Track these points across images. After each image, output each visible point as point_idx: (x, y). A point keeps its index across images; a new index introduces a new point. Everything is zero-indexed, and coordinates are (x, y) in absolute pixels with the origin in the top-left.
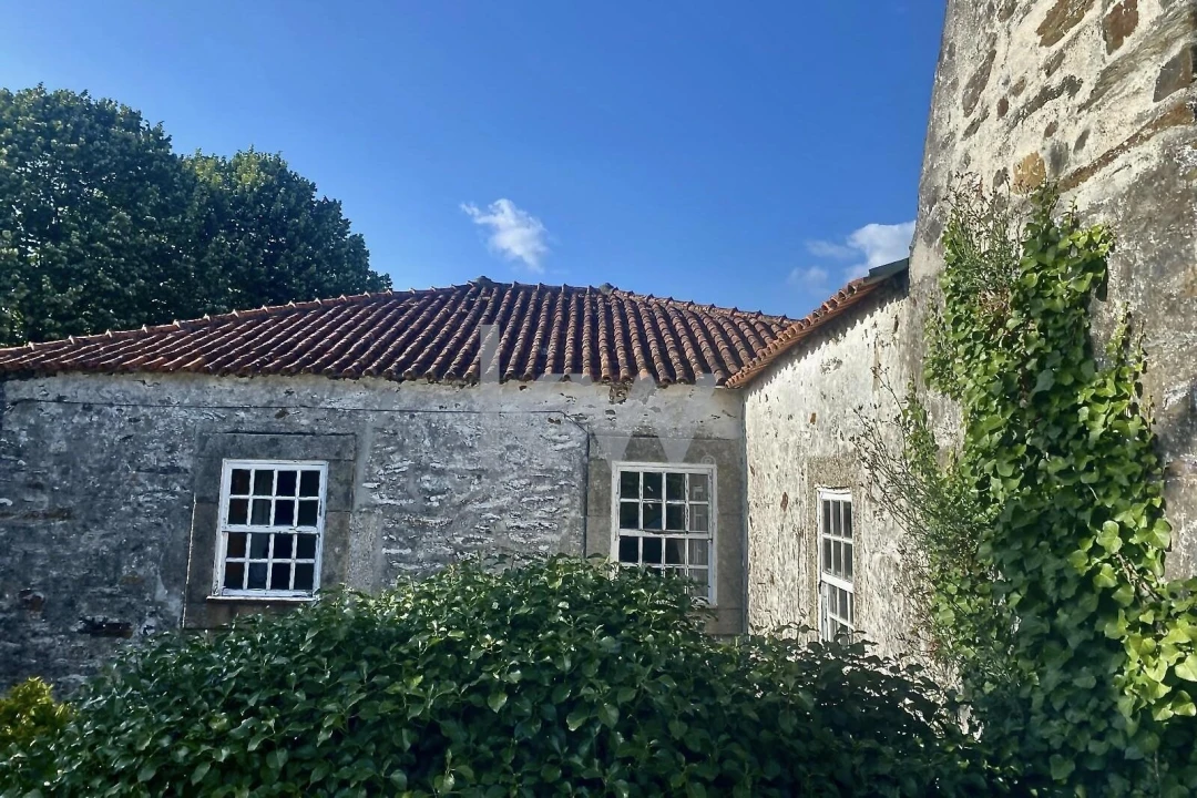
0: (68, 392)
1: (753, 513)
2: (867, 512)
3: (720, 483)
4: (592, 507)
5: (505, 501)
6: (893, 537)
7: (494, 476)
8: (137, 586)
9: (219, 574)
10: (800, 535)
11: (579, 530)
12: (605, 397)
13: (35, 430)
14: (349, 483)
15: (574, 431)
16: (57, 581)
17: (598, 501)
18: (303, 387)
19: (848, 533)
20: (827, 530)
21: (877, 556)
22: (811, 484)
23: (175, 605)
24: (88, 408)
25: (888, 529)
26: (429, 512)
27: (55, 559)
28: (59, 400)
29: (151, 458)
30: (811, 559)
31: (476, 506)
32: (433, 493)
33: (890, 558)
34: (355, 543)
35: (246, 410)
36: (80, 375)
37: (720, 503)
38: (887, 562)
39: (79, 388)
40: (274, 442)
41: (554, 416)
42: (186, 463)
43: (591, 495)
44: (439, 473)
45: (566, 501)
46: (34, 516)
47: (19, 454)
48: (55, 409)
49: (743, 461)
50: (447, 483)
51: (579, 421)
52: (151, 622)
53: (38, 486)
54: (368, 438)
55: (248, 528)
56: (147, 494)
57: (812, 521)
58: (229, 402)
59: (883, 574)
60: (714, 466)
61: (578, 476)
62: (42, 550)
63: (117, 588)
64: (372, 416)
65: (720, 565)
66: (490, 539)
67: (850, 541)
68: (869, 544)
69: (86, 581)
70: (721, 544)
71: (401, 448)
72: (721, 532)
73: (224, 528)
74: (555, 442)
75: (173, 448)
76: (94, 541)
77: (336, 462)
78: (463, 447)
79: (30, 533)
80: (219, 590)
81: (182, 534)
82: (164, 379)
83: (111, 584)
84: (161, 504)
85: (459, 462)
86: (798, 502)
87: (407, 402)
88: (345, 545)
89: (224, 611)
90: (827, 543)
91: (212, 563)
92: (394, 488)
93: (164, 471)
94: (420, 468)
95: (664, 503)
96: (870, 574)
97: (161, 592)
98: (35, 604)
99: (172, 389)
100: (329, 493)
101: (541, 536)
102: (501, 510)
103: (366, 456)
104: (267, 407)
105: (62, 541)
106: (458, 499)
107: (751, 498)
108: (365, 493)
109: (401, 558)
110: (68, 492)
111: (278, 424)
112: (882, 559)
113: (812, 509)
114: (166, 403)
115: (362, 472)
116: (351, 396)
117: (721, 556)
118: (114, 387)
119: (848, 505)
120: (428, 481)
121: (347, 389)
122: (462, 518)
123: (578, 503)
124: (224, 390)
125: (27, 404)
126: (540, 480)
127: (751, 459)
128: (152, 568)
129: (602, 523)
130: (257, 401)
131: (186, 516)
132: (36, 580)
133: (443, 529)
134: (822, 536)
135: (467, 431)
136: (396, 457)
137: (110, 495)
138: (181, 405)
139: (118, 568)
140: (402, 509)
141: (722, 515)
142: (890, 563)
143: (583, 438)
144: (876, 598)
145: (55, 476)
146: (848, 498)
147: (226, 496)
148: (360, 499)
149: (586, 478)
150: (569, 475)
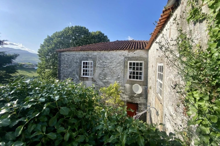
0: (67, 54)
1: (149, 68)
2: (166, 67)
3: (144, 64)
4: (125, 67)
5: (114, 66)
6: (172, 74)
7: (112, 63)
8: (74, 75)
9: (82, 74)
10: (154, 72)
11: (123, 70)
12: (127, 52)
13: (64, 58)
14: (95, 64)
15: (123, 57)
16: (67, 74)
17: (126, 66)
18: (90, 52)
19: (162, 72)
20: (159, 71)
21: (168, 78)
22: (156, 63)
23: (78, 77)
24: (69, 55)
25: (171, 72)
26: (105, 67)
27: (67, 72)
28: (66, 54)
29: (75, 61)
30: (156, 76)
31: (110, 67)
32: (105, 65)
33: (171, 79)
34: (96, 71)
35: (84, 55)
36: (68, 52)
37: (144, 67)
38: (170, 80)
39: (68, 53)
40: (87, 59)
41: (120, 55)
42: (78, 61)
43: (125, 66)
44: (106, 62)
45: (122, 66)
46: (64, 67)
47: (63, 60)
48: (66, 55)
49: (148, 61)
50: (107, 64)
51: (123, 55)
52: (75, 79)
53: (65, 64)
54: (97, 58)
55: (85, 69)
56: (75, 65)
57: (156, 70)
58: (83, 54)
59: (169, 82)
60: (143, 61)
61: (123, 63)
62: (65, 71)
63: (72, 75)
64: (98, 56)
65: (144, 76)
66: (112, 71)
67: (162, 74)
68: (166, 75)
69: (69, 74)
70: (144, 73)
71: (101, 59)
72: (144, 71)
73: (82, 69)
74: (120, 58)
75: (77, 60)
76: (70, 70)
77: (94, 61)
78: (108, 59)
79: (64, 69)
80: (82, 76)
81: (78, 69)
82: (76, 52)
83: (72, 74)
84: (76, 66)
85: (108, 61)
86: (154, 66)
87: (102, 54)
88: (95, 71)
89: (82, 78)
90: (159, 73)
91: (81, 73)
92: (100, 64)
93: (76, 62)
94: (103, 62)
95: (136, 66)
96: (166, 81)
97: (76, 76)
98: (65, 76)
99: (77, 53)
100: (93, 65)
101: (118, 71)
102: (113, 67)
103: (97, 61)
104: (86, 55)
105: (67, 70)
106: (108, 66)
107: (149, 66)
108: (97, 65)
109: (101, 73)
110: (67, 65)
111: (88, 57)
112: (169, 79)
113: (156, 67)
114: (76, 55)
115: (97, 62)
116: (95, 53)
117: (144, 74)
118: (71, 53)
119: (162, 66)
120: (104, 64)
121: (95, 52)
122: (109, 68)
123: (123, 66)
124: (82, 53)
125: (63, 55)
126: (118, 63)
127: (149, 60)
128: (75, 73)
129: (127, 69)
130: (85, 54)
131: (78, 67)
132: (65, 74)
133: (106, 70)
134: (158, 72)
135: (109, 57)
136: (101, 61)
137: (71, 65)
138: (78, 55)
139: (72, 73)
140: (101, 67)
141: (144, 68)
142: (171, 80)
143: (124, 58)
144: (167, 87)
145: (66, 63)
146: (162, 65)
147: (82, 65)
148: (97, 66)
149: (124, 63)
150: (122, 63)
